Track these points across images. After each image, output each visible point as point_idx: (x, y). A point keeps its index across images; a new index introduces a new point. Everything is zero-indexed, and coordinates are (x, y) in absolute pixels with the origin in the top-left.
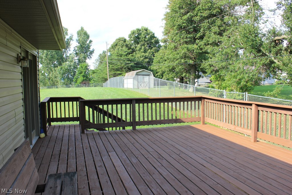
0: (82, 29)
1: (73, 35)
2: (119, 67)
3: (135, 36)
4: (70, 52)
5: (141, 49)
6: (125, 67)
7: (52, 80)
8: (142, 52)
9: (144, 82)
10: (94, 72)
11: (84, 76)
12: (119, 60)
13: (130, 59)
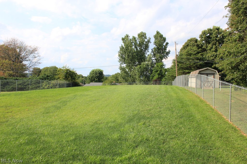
0: (158, 33)
1: (150, 38)
2: (188, 65)
3: (207, 36)
4: (148, 53)
5: (212, 48)
6: (194, 66)
7: (133, 77)
8: (213, 51)
9: (208, 81)
10: (166, 70)
11: (159, 74)
12: (188, 59)
13: (199, 58)
